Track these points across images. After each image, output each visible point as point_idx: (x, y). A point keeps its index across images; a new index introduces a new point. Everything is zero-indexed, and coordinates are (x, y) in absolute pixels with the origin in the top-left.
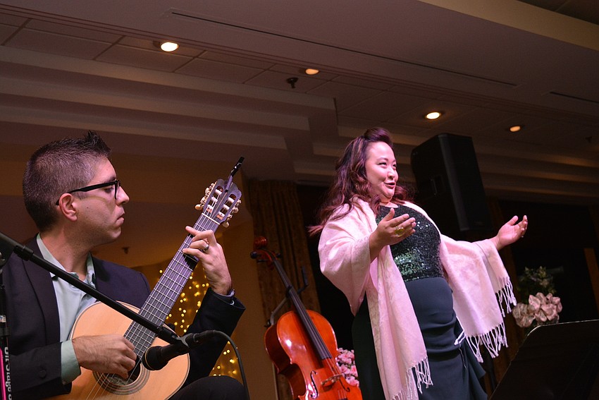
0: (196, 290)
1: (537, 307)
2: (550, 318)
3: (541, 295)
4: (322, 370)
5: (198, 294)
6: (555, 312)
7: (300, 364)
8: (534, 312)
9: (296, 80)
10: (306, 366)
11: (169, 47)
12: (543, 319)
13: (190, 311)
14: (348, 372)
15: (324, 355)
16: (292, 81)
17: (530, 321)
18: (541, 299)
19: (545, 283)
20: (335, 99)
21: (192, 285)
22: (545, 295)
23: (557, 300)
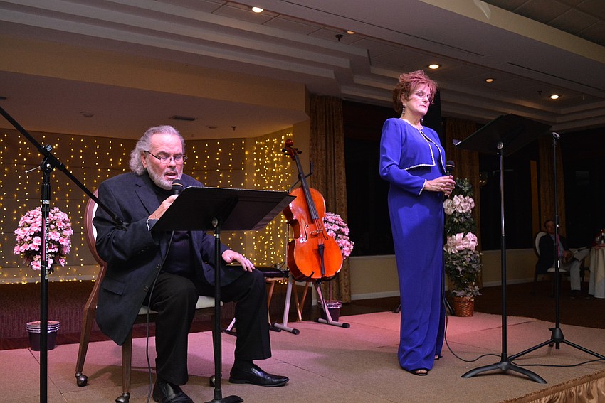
0: (275, 157)
1: (458, 203)
2: (464, 211)
3: (462, 196)
4: (312, 225)
5: (275, 159)
6: (468, 207)
7: (299, 220)
8: (455, 206)
9: (341, 36)
10: (303, 224)
11: (257, 10)
12: (460, 211)
13: (270, 169)
14: (330, 227)
15: (314, 217)
16: (339, 37)
17: (452, 211)
18: (461, 199)
19: (466, 189)
20: (368, 51)
21: (273, 154)
22: (464, 197)
23: (471, 200)
